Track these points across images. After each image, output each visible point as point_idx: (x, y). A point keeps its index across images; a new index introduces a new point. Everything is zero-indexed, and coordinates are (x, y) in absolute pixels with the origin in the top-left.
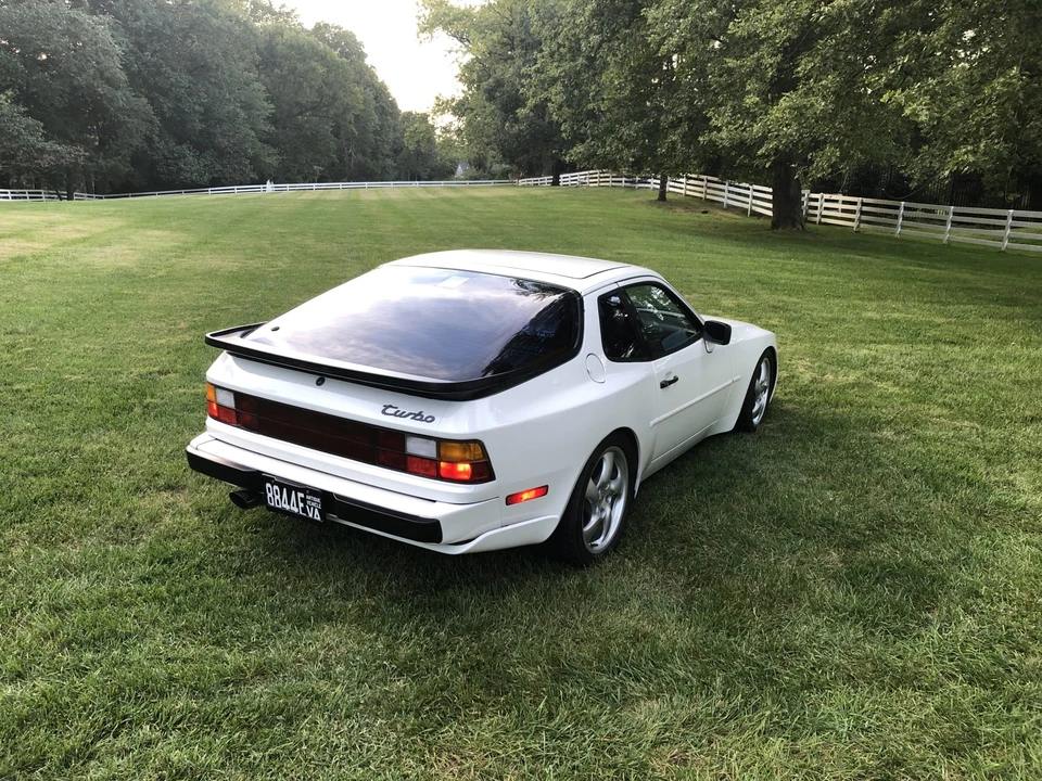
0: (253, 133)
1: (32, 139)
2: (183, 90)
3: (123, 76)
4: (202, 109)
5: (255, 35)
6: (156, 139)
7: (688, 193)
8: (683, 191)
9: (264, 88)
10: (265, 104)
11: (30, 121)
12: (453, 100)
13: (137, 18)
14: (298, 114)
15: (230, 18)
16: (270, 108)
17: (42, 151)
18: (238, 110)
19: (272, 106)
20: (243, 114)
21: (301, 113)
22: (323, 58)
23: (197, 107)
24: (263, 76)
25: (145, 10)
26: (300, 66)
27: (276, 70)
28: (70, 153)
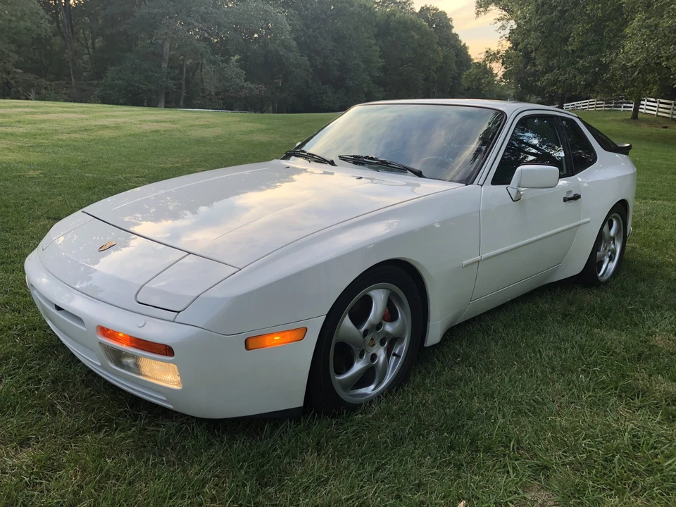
0: (369, 78)
1: (237, 80)
2: (329, 52)
3: (294, 44)
4: (339, 63)
5: (376, 17)
6: (310, 81)
7: (659, 114)
8: (655, 113)
9: (379, 49)
10: (379, 59)
11: (239, 70)
12: (498, 52)
13: (307, 9)
14: (401, 66)
15: (360, 6)
16: (382, 62)
17: (242, 88)
18: (360, 63)
19: (384, 60)
20: (363, 66)
21: (402, 65)
22: (418, 29)
23: (336, 62)
24: (380, 42)
25: (312, 5)
26: (403, 35)
27: (389, 38)
28: (257, 89)
